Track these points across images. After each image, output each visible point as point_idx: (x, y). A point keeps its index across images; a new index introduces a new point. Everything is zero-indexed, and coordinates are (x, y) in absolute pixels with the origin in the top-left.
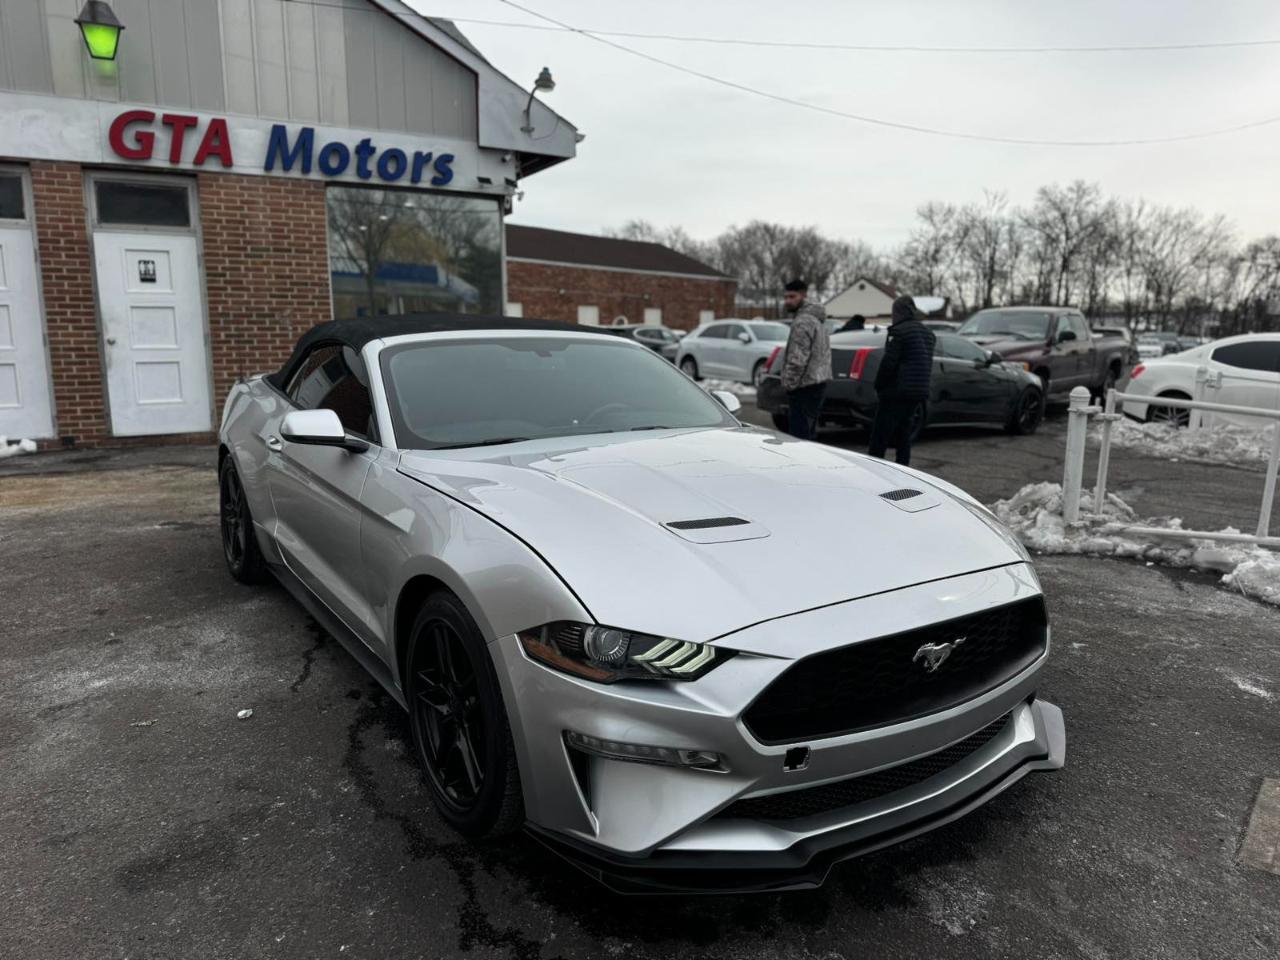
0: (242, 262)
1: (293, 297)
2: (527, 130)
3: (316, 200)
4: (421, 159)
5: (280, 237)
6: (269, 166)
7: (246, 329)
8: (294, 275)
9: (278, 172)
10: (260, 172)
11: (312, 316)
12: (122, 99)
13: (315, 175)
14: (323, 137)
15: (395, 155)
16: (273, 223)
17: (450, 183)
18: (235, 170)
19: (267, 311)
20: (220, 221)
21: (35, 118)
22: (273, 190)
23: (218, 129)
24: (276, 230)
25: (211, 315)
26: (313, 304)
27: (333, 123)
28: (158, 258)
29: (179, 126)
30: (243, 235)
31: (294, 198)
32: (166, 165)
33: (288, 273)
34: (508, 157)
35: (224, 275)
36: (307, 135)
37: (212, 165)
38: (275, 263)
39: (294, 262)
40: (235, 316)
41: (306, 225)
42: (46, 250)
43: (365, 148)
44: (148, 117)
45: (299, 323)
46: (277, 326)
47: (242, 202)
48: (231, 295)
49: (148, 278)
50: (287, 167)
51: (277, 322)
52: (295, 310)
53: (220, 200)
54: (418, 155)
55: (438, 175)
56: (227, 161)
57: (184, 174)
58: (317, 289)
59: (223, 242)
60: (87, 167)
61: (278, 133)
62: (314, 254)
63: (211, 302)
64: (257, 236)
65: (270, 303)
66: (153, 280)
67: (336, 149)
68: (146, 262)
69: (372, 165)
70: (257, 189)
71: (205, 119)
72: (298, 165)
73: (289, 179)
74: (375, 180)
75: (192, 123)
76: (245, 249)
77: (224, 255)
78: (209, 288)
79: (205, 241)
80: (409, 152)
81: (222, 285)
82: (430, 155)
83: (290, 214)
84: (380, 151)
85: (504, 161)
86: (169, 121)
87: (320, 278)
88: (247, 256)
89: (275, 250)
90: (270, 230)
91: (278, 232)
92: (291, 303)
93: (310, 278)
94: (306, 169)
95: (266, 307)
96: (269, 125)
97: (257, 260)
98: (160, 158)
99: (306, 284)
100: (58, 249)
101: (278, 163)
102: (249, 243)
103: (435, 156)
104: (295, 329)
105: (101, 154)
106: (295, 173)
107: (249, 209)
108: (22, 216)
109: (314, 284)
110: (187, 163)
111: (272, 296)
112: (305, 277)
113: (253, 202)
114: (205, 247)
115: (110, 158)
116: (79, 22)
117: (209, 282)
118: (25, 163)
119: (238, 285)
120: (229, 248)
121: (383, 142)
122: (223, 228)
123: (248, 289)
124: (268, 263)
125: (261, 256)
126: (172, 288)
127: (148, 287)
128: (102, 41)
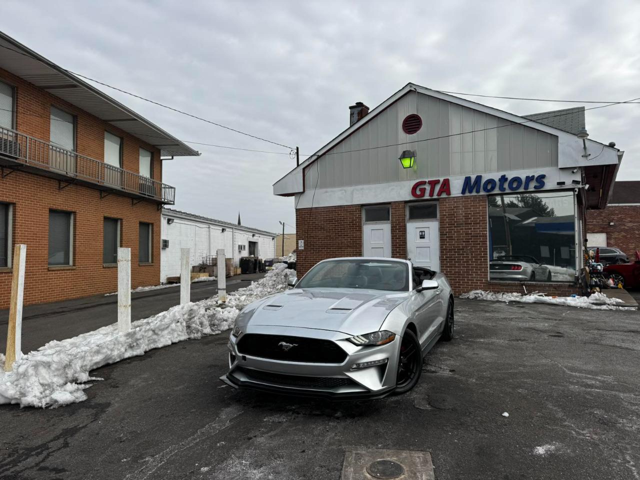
0: (452, 230)
1: (472, 242)
2: (586, 156)
3: (482, 203)
4: (529, 179)
5: (468, 219)
6: (463, 192)
7: (453, 255)
8: (473, 233)
9: (467, 194)
10: (461, 195)
11: (479, 249)
12: (417, 178)
13: (482, 193)
14: (486, 177)
15: (517, 179)
16: (466, 214)
17: (544, 187)
18: (452, 196)
19: (461, 248)
20: (445, 215)
21: (393, 189)
22: (466, 201)
23: (446, 183)
24: (466, 216)
25: (441, 250)
26: (480, 244)
27: (490, 171)
28: (426, 230)
29: (433, 184)
30: (454, 219)
31: (473, 203)
32: (429, 198)
33: (470, 232)
34: (575, 171)
35: (446, 235)
36: (479, 178)
37: (444, 196)
38: (465, 229)
39: (472, 228)
40: (449, 249)
41: (478, 213)
42: (393, 230)
43: (503, 179)
44: (424, 183)
45: (473, 252)
46: (465, 254)
47: (454, 207)
48: (448, 242)
49: (422, 237)
50: (470, 192)
51: (465, 252)
52: (472, 247)
53: (446, 208)
54: (528, 177)
55: (538, 185)
56: (449, 193)
57: (435, 200)
58: (481, 238)
59: (447, 222)
60: (406, 202)
61: (468, 179)
62: (481, 224)
63: (441, 245)
64: (459, 219)
65: (463, 244)
66: (424, 238)
67: (491, 181)
68: (422, 232)
69: (506, 185)
70: (460, 202)
71: (442, 180)
72: (475, 190)
73: (473, 196)
74: (508, 191)
75: (438, 181)
76: (454, 224)
77: (447, 227)
78: (441, 240)
79: (440, 222)
80: (523, 177)
81: (445, 238)
82: (533, 176)
83: (472, 209)
84: (509, 179)
85: (573, 172)
86: (430, 182)
87: (483, 234)
88: (455, 227)
89: (465, 224)
90: (464, 216)
91: (467, 218)
92: (471, 244)
93: (479, 234)
94: (478, 191)
95: (461, 246)
96: (464, 177)
97: (459, 228)
98: (427, 197)
99: (477, 236)
100: (396, 229)
101: (467, 191)
102: (456, 222)
103: (536, 176)
104: (472, 254)
105: (409, 197)
106: (474, 194)
107: (456, 209)
108: (389, 220)
109: (480, 236)
110: (435, 197)
111: (463, 242)
112: (477, 234)
113: (458, 207)
114: (441, 225)
115: (412, 198)
116: (400, 159)
117: (441, 237)
118: (389, 203)
119: (451, 238)
120: (448, 225)
121: (510, 175)
122: (447, 217)
123: (455, 239)
124: (462, 229)
125: (460, 227)
126: (429, 240)
127: (422, 239)
128: (407, 162)
